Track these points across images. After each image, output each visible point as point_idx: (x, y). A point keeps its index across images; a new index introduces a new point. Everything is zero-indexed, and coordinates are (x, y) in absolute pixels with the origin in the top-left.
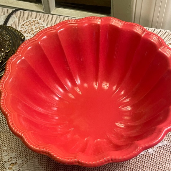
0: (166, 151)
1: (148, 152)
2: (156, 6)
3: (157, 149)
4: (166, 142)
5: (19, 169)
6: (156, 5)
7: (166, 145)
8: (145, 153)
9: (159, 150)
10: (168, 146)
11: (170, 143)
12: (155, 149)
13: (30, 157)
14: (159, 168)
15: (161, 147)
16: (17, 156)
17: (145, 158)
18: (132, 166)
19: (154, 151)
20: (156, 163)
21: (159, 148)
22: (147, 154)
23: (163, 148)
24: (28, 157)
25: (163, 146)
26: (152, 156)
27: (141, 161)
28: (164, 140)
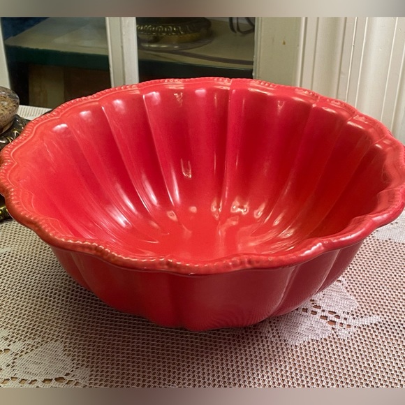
0: (380, 333)
1: (337, 336)
3: (357, 329)
4: (377, 317)
5: (12, 361)
7: (379, 323)
8: (329, 337)
9: (362, 332)
10: (384, 324)
11: (387, 320)
12: (352, 329)
13: (45, 339)
14: (366, 365)
15: (368, 326)
16: (12, 337)
17: (329, 346)
18: (299, 361)
19: (351, 334)
20: (358, 355)
21: (362, 327)
22: (335, 338)
23: (373, 328)
24: (39, 340)
25: (371, 324)
26: (346, 343)
27: (321, 352)
28: (373, 314)
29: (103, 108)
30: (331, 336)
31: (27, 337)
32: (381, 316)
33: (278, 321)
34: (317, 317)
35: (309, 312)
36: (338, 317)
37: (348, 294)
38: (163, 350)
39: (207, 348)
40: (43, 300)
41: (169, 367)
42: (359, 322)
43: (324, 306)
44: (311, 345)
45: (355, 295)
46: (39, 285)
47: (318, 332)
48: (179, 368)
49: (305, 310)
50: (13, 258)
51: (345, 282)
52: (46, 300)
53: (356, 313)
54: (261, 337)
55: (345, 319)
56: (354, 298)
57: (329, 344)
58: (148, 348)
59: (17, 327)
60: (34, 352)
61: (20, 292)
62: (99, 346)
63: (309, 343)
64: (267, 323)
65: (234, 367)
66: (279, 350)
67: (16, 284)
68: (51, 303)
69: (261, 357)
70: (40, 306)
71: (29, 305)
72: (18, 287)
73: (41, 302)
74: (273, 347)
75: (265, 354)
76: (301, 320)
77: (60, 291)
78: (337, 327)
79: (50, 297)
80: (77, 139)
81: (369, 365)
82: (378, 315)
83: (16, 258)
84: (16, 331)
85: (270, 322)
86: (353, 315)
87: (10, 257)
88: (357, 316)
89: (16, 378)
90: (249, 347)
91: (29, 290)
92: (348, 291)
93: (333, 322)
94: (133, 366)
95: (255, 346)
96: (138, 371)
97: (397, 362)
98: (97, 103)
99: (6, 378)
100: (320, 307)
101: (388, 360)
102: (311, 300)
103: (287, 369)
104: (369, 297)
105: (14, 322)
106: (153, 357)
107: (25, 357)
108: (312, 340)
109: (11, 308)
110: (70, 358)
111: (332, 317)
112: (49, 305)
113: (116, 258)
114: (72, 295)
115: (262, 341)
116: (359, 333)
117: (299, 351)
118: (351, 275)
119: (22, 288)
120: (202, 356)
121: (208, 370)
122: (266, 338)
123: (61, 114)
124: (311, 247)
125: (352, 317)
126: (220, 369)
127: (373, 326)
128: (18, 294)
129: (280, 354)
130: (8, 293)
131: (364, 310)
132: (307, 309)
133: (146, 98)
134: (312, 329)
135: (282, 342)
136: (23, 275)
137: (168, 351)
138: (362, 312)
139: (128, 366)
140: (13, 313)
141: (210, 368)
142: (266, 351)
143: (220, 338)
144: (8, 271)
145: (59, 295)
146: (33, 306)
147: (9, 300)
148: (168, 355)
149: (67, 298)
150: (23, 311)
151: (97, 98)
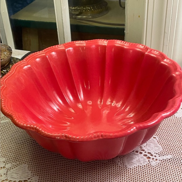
0: (171, 163)
2: (164, 46)
3: (160, 161)
4: (171, 156)
5: (6, 172)
6: (164, 44)
7: (171, 158)
8: (147, 165)
9: (162, 163)
10: (173, 159)
11: (175, 157)
12: (158, 161)
13: (21, 163)
14: (162, 178)
15: (166, 160)
16: (7, 161)
17: (146, 169)
18: (131, 176)
19: (157, 163)
20: (159, 174)
21: (163, 161)
22: (149, 165)
23: (168, 161)
24: (18, 163)
25: (167, 159)
26: (154, 168)
27: (142, 172)
28: (169, 154)
29: (47, 56)
30: (147, 164)
31: (13, 162)
32: (172, 155)
33: (124, 156)
34: (142, 155)
35: (139, 153)
36: (152, 155)
37: (158, 144)
38: (71, 169)
39: (90, 169)
40: (21, 145)
41: (73, 177)
42: (161, 158)
43: (146, 150)
44: (137, 168)
45: (161, 145)
46: (20, 138)
47: (142, 162)
48: (77, 178)
49: (137, 152)
50: (9, 125)
51: (157, 138)
52: (22, 144)
53: (161, 153)
54: (115, 164)
55: (155, 156)
56: (161, 146)
57: (146, 168)
58: (64, 168)
59: (9, 157)
60: (16, 168)
61: (11, 140)
62: (43, 167)
63: (137, 167)
64: (118, 157)
65: (101, 178)
66: (123, 170)
67: (10, 137)
68: (24, 146)
69: (114, 174)
70: (19, 147)
71: (15, 147)
72: (10, 139)
73: (20, 146)
74: (120, 169)
75: (116, 172)
76: (135, 156)
77: (28, 141)
78: (151, 160)
79: (24, 143)
80: (35, 72)
81: (163, 178)
82: (171, 154)
83: (10, 125)
84: (8, 159)
85: (120, 157)
86: (159, 154)
87: (8, 124)
88: (161, 155)
89: (8, 180)
90: (109, 169)
91: (15, 140)
92: (159, 143)
93: (149, 158)
94: (57, 176)
95: (112, 168)
96: (59, 178)
97: (177, 177)
98: (44, 54)
99: (3, 180)
100: (144, 150)
101: (173, 176)
102: (140, 147)
103: (125, 179)
104: (168, 146)
105: (8, 155)
106: (66, 172)
107: (12, 170)
108: (139, 166)
109: (7, 148)
110: (31, 171)
111: (149, 155)
112: (23, 147)
113: (44, 133)
114: (33, 142)
115: (115, 166)
116: (161, 163)
117: (132, 171)
118: (161, 135)
119: (12, 139)
120: (88, 172)
121: (90, 179)
122: (117, 164)
123: (28, 60)
124: (131, 129)
125: (158, 155)
126: (95, 178)
127: (168, 160)
128: (10, 141)
129: (123, 172)
130: (6, 141)
131: (165, 152)
132: (138, 151)
133: (67, 51)
134: (139, 161)
135: (125, 167)
136: (13, 133)
137: (73, 169)
138: (163, 153)
139: (55, 176)
140: (8, 150)
141: (91, 178)
142: (117, 171)
143: (96, 164)
144: (7, 131)
145: (28, 143)
146: (16, 147)
147: (6, 144)
148: (73, 171)
149: (31, 144)
150: (12, 150)
151: (44, 52)
